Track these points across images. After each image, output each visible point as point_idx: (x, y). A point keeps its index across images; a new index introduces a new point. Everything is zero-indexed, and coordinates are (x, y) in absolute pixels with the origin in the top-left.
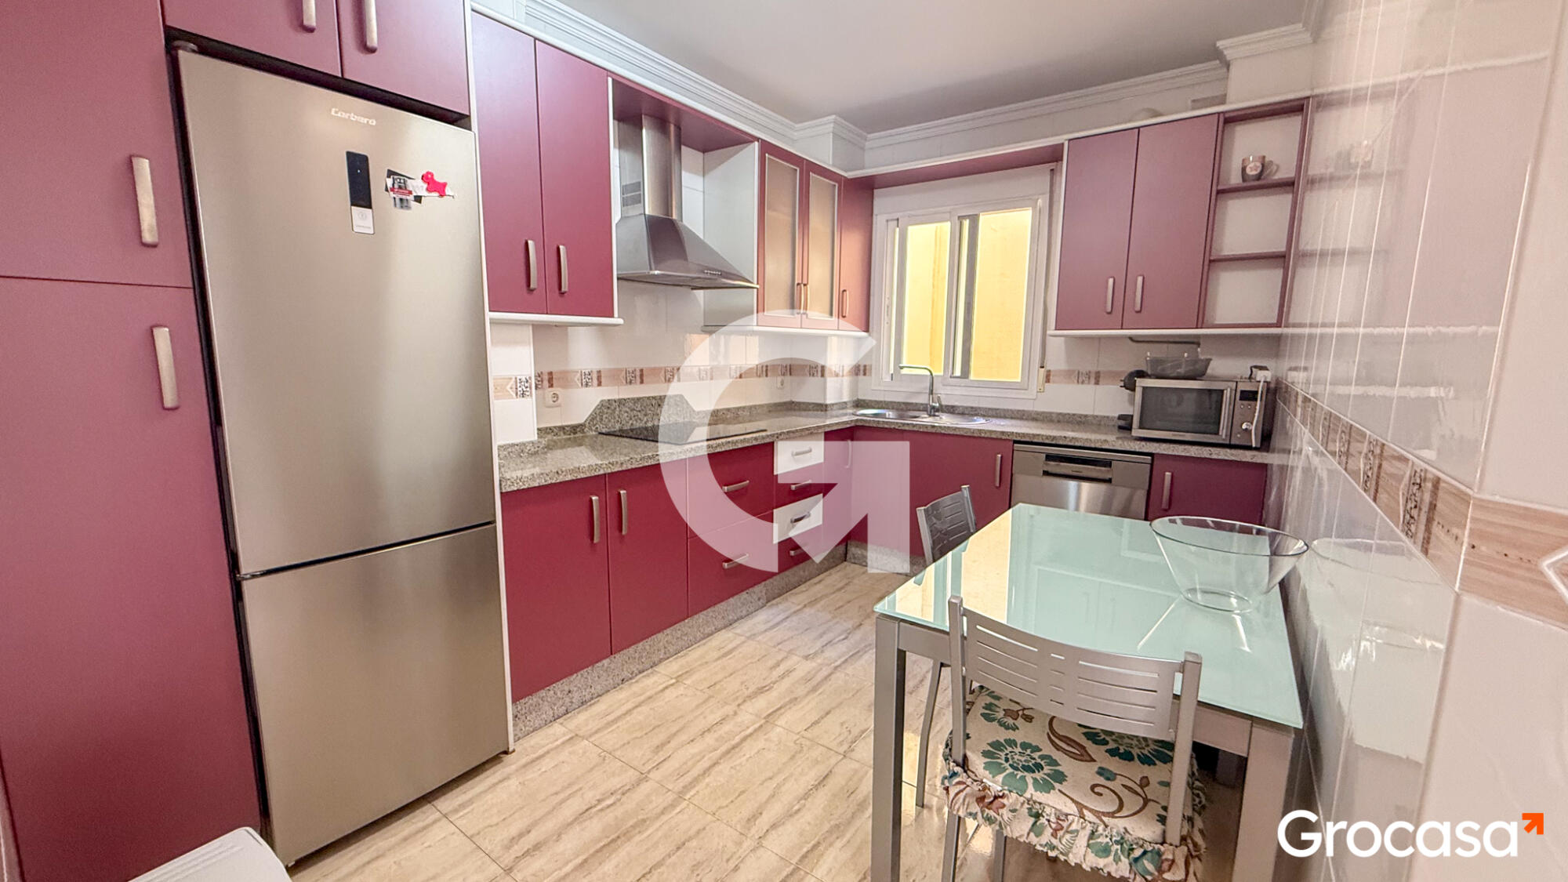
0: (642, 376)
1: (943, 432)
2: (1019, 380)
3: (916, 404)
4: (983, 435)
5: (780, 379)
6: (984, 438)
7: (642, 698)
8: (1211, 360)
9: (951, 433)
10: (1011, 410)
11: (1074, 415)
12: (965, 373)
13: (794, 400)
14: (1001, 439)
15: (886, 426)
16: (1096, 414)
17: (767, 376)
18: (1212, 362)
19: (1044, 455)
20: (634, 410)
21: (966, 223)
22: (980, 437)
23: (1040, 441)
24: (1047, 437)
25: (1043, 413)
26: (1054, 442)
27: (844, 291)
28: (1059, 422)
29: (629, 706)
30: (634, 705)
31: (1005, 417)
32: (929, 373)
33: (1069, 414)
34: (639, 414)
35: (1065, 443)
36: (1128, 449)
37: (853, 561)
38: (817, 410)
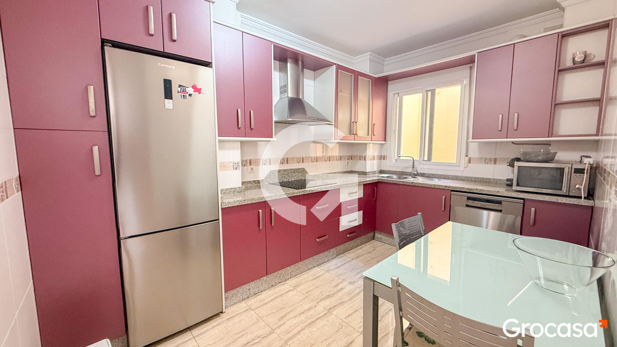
0: (287, 161)
1: (417, 185)
2: (455, 162)
3: (407, 172)
4: (436, 187)
5: (347, 161)
6: (436, 188)
7: (279, 294)
8: (556, 153)
9: (421, 186)
10: (451, 176)
11: (483, 178)
12: (429, 159)
13: (353, 170)
14: (445, 189)
15: (391, 182)
16: (495, 178)
17: (341, 160)
18: (557, 154)
19: (466, 197)
20: (284, 174)
21: (430, 93)
22: (435, 188)
23: (464, 190)
24: (468, 189)
25: (468, 177)
26: (471, 192)
27: (374, 124)
28: (475, 181)
29: (272, 298)
30: (274, 297)
31: (449, 179)
32: (412, 159)
33: (480, 178)
34: (286, 176)
35: (477, 192)
36: (510, 196)
37: (377, 240)
38: (362, 175)
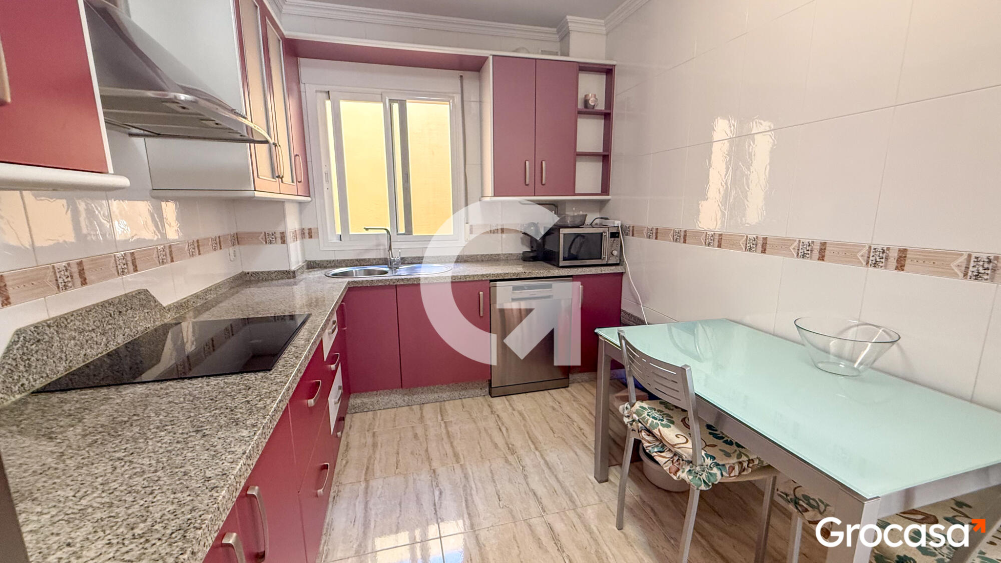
3: (369, 259)
5: (231, 250)
12: (409, 231)
14: (482, 280)
16: (504, 253)
17: (221, 248)
18: (587, 217)
21: (396, 107)
22: (466, 281)
23: (509, 277)
24: (514, 274)
26: (518, 277)
27: (296, 155)
32: (385, 232)
33: (488, 255)
35: (525, 277)
36: (562, 275)
38: (282, 278)
